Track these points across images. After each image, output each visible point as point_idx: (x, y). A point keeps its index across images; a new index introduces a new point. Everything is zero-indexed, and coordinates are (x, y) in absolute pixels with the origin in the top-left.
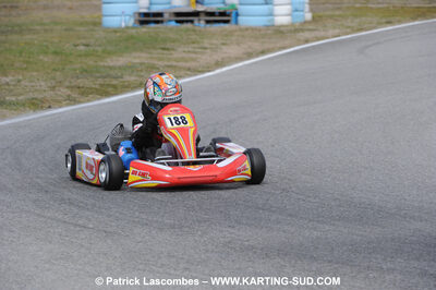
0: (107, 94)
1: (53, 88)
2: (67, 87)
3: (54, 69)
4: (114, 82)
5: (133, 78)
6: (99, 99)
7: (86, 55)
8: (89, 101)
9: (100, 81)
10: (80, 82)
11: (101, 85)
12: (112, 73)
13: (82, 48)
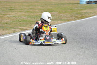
0: (82, 18)
1: (71, 17)
2: (74, 17)
3: (71, 13)
4: (84, 16)
5: (87, 15)
6: (81, 19)
7: (77, 10)
8: (79, 20)
9: (80, 16)
10: (77, 16)
11: (81, 16)
12: (83, 14)
13: (76, 8)
